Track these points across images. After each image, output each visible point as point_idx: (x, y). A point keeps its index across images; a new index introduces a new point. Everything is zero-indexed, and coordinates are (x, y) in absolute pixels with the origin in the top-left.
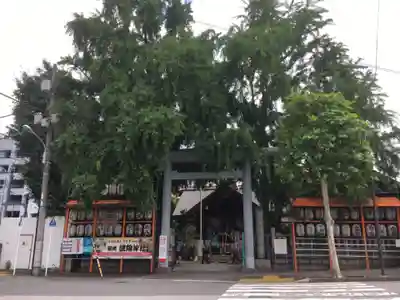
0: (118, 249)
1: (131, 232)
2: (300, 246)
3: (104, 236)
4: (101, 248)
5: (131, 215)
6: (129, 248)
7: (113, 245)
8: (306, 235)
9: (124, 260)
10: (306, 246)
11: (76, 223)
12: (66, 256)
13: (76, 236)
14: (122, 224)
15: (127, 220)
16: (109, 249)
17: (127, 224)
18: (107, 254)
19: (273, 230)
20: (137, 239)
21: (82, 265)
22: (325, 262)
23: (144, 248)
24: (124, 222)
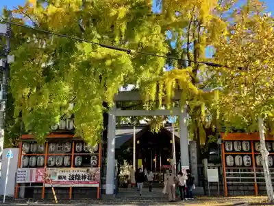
0: (68, 177)
1: (80, 163)
2: (229, 174)
3: (55, 166)
4: (52, 177)
5: (79, 148)
6: (78, 177)
7: (63, 174)
8: (234, 165)
9: (73, 188)
10: (235, 175)
11: (29, 154)
12: (20, 184)
13: (29, 166)
14: (70, 156)
15: (75, 152)
16: (60, 178)
17: (75, 156)
18: (58, 182)
19: (206, 161)
20: (85, 169)
21: (35, 192)
22: (251, 188)
24: (73, 154)
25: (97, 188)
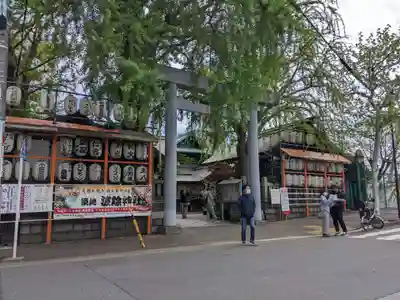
0: (99, 202)
3: (73, 181)
4: (67, 202)
5: (116, 151)
6: (117, 200)
7: (89, 196)
8: (293, 185)
9: (106, 218)
14: (102, 164)
15: (110, 158)
16: (85, 202)
17: (110, 164)
20: (129, 188)
23: (140, 201)
24: (106, 162)
25: (147, 217)
